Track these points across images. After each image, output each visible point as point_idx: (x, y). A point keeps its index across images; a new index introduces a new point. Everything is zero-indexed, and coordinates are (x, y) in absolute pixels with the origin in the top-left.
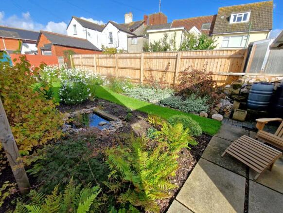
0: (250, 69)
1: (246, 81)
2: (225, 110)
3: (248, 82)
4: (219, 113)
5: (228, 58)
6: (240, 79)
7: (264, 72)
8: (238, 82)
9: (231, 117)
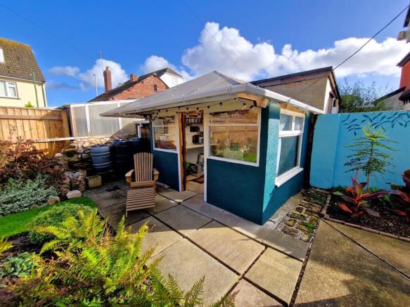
0: (78, 132)
1: (80, 145)
2: (77, 183)
3: (83, 147)
4: (71, 190)
5: (41, 120)
6: (72, 145)
7: (91, 134)
8: (69, 148)
9: (87, 188)
